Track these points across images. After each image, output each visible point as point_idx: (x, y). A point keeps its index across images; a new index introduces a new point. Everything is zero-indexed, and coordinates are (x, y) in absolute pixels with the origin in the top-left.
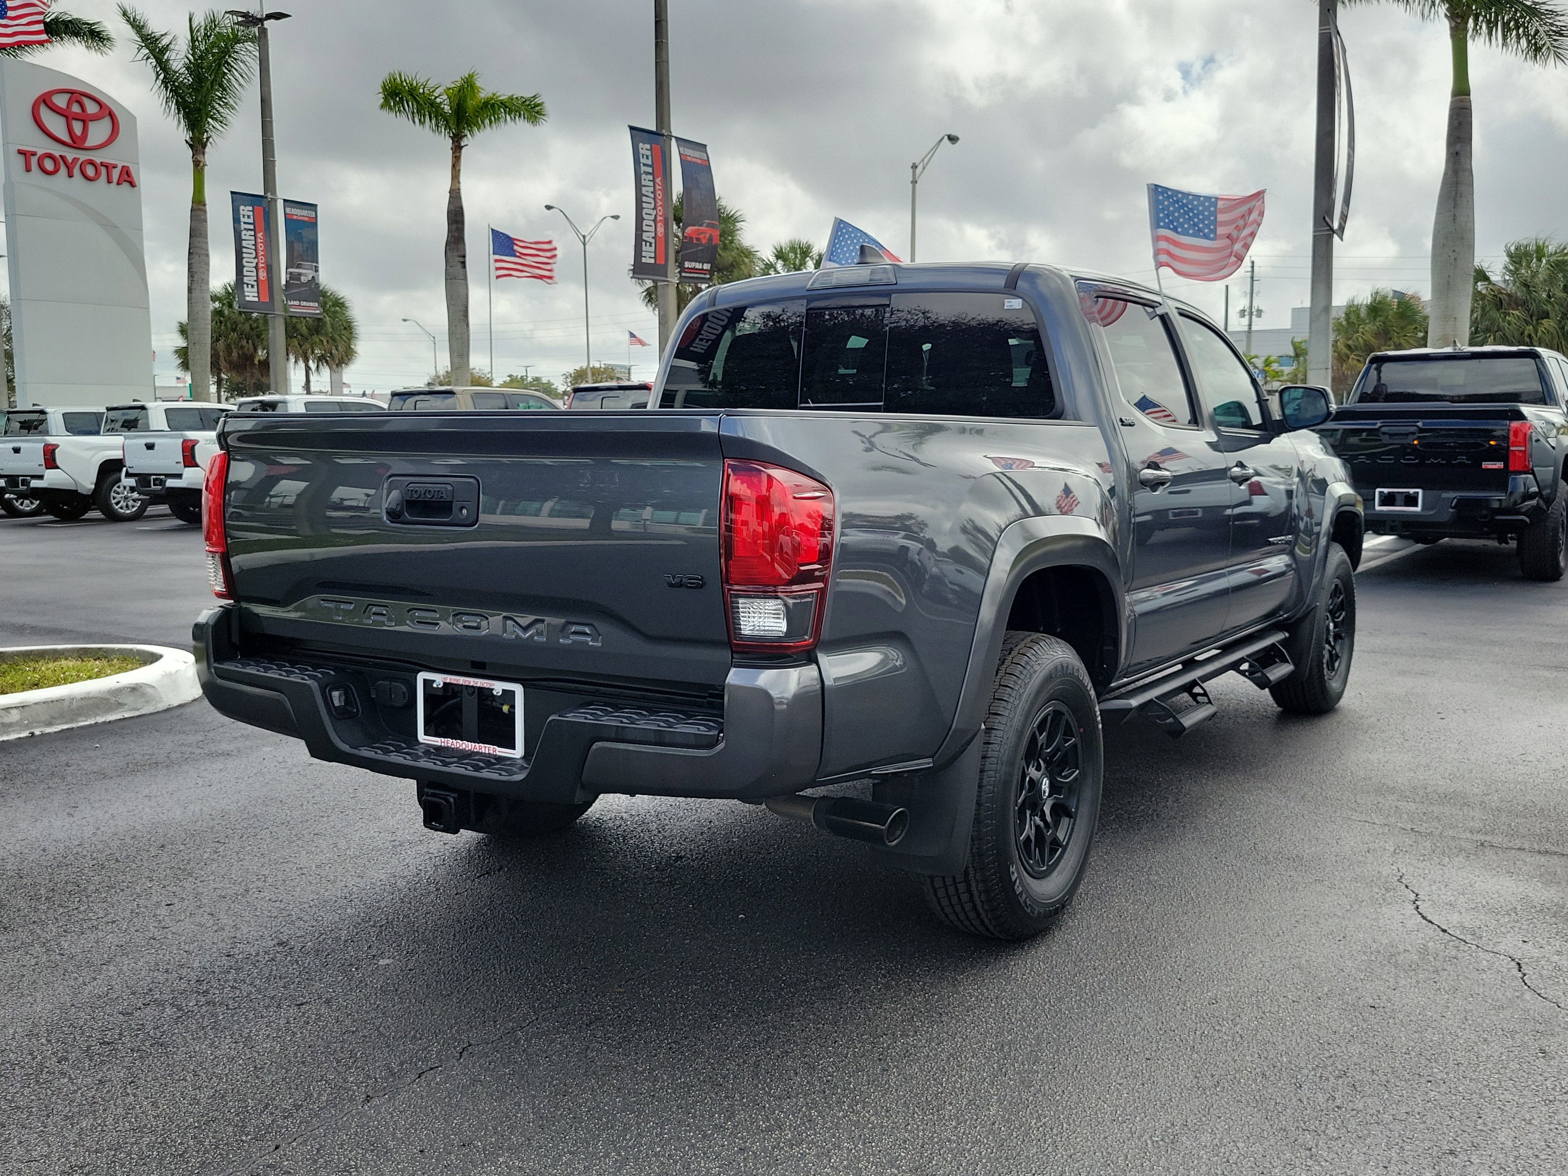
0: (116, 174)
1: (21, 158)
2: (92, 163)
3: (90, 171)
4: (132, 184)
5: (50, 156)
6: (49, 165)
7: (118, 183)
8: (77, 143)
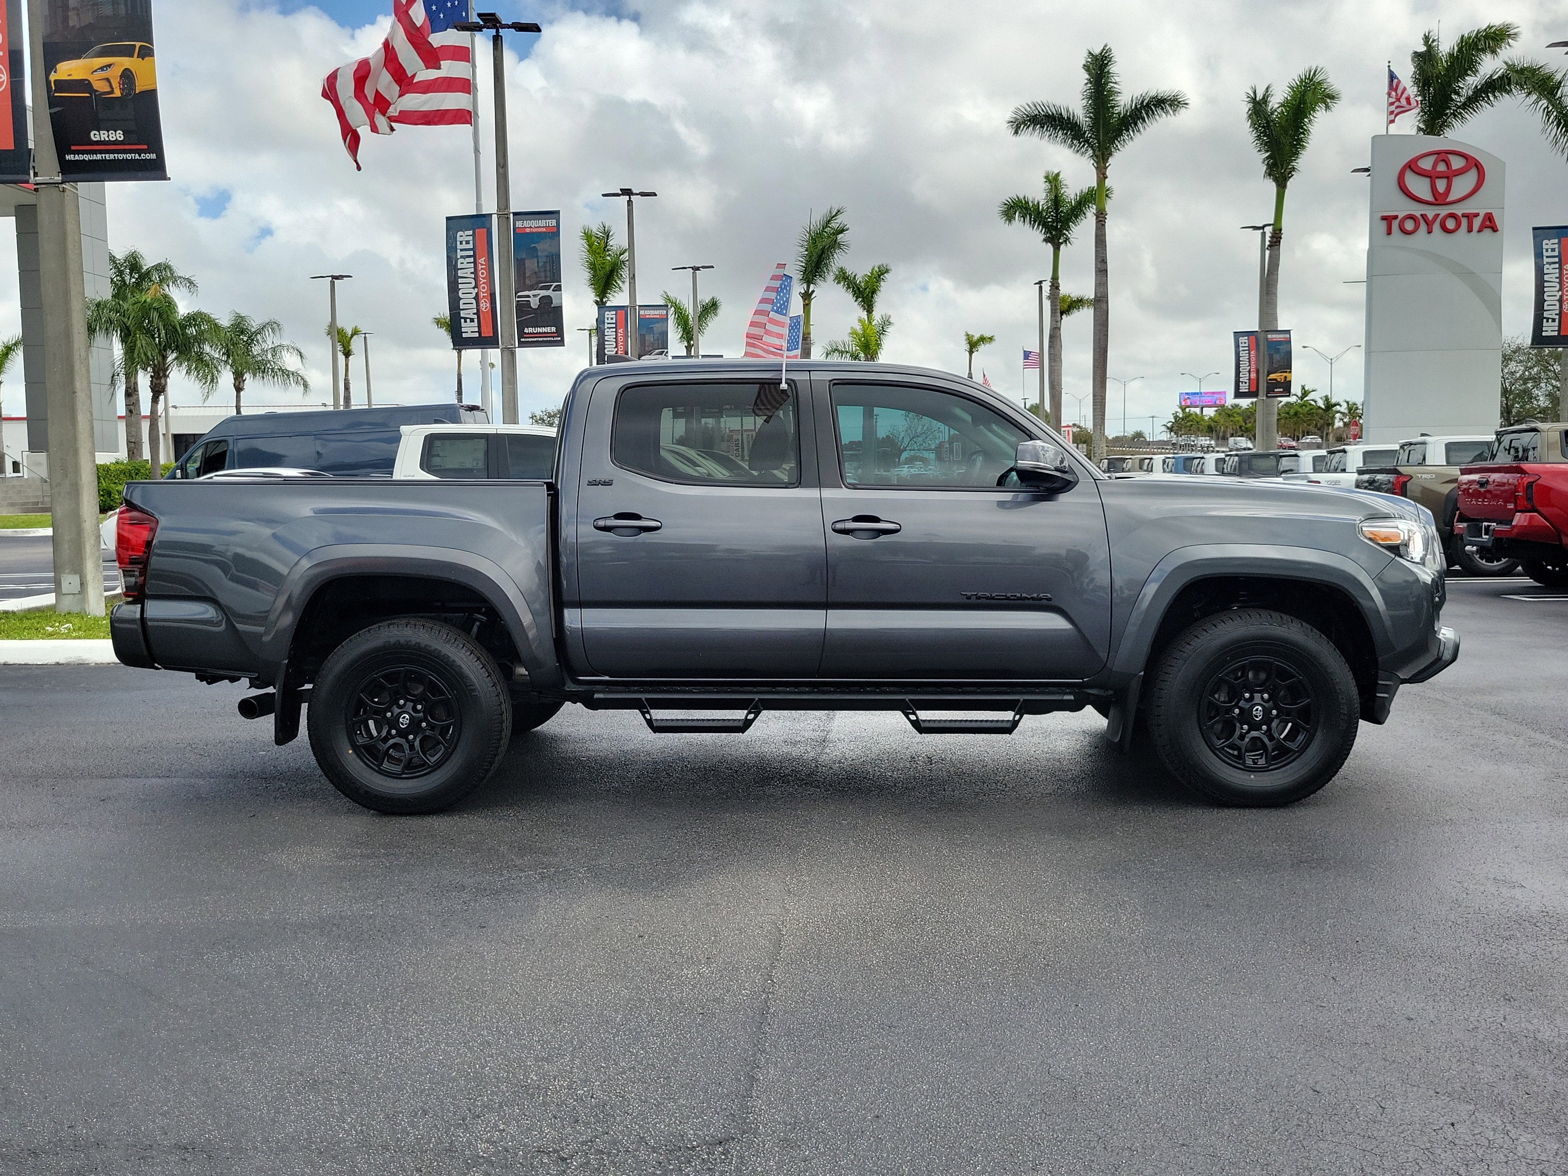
0: (1477, 223)
1: (1384, 224)
2: (1452, 216)
3: (1450, 224)
4: (1495, 229)
5: (1411, 217)
6: (1409, 225)
7: (1480, 231)
8: (1440, 199)
